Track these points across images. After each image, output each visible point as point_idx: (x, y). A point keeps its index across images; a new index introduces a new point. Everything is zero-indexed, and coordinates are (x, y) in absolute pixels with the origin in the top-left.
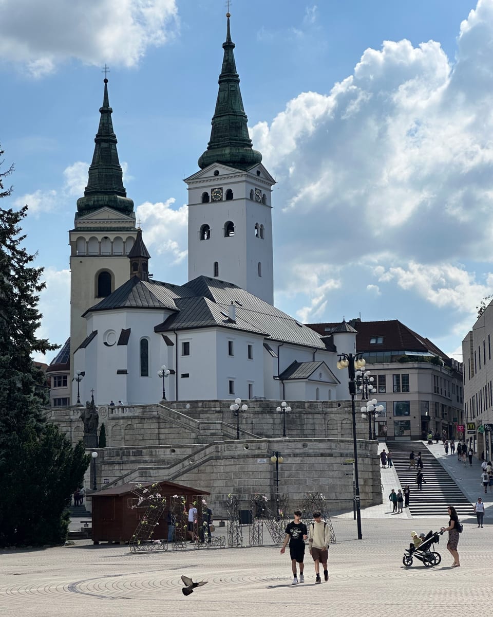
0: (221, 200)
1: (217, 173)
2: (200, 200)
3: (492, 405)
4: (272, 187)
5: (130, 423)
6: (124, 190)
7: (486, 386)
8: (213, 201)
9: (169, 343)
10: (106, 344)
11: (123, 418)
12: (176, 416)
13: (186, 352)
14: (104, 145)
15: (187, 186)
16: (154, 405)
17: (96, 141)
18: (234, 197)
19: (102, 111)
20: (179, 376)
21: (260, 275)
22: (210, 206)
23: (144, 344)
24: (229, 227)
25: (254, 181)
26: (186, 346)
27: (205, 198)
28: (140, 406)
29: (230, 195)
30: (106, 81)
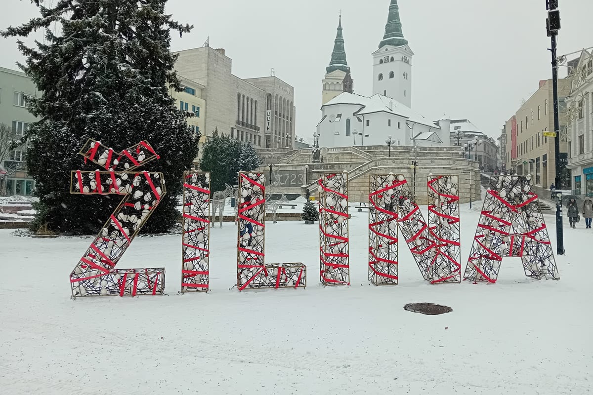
0: (388, 62)
1: (387, 50)
2: (379, 63)
3: (532, 149)
4: (412, 57)
5: (337, 156)
6: (346, 63)
7: (527, 141)
8: (384, 62)
9: (360, 120)
10: (330, 121)
11: (334, 153)
12: (360, 153)
13: (368, 124)
14: (338, 43)
15: (373, 57)
16: (349, 147)
17: (335, 42)
18: (394, 60)
19: (338, 29)
20: (364, 136)
21: (405, 96)
22: (383, 64)
23: (348, 121)
24: (392, 75)
25: (404, 53)
26: (368, 121)
27: (381, 62)
28: (342, 148)
29: (392, 59)
30: (340, 16)
